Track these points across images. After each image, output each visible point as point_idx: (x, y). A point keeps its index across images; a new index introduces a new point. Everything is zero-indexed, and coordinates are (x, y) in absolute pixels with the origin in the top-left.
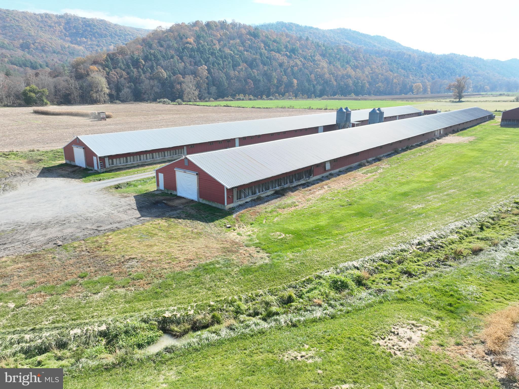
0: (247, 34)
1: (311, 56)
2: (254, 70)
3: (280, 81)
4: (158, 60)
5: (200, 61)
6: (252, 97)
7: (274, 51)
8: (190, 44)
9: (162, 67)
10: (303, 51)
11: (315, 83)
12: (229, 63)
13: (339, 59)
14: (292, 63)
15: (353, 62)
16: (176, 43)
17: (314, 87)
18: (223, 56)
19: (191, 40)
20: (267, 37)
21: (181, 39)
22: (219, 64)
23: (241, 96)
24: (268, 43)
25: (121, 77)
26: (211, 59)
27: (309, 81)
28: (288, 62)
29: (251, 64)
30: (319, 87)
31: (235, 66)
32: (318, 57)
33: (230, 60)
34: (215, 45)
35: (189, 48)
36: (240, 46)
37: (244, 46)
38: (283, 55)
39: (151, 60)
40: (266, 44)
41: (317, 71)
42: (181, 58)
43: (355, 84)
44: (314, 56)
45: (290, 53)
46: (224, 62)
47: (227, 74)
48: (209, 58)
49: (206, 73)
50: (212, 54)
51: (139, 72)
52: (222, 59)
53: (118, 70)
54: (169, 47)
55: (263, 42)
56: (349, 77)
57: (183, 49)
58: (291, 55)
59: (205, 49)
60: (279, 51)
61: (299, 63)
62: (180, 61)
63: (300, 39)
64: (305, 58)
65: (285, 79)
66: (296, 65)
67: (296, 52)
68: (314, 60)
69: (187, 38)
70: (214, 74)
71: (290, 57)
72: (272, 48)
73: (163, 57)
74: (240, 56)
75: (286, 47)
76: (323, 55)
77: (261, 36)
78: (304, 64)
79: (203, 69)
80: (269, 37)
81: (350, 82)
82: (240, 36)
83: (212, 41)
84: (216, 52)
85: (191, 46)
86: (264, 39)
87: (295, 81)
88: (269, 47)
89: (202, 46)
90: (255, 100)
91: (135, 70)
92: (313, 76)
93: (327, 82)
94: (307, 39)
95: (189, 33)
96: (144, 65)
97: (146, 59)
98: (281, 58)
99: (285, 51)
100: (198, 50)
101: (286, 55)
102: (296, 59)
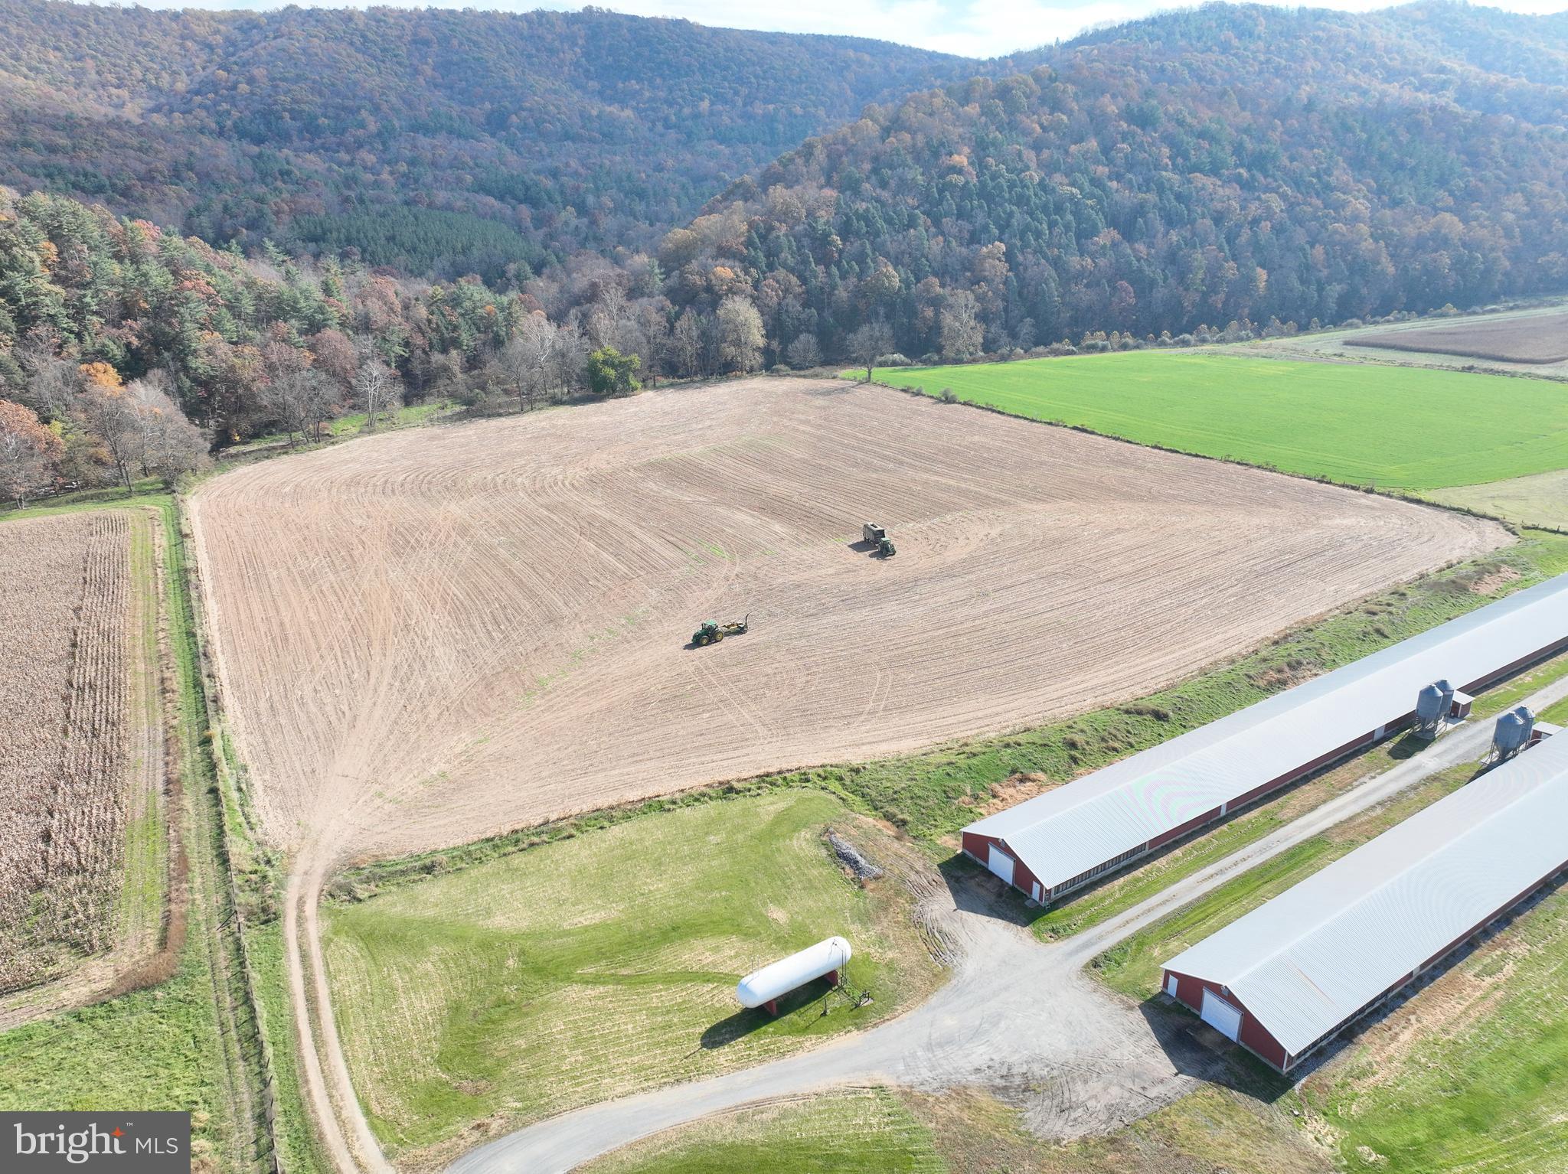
0: (1120, 117)
1: (1317, 176)
2: (1136, 246)
3: (1214, 273)
4: (877, 234)
5: (985, 228)
6: (1130, 341)
7: (1201, 171)
8: (960, 171)
9: (887, 255)
10: (1292, 159)
11: (1325, 272)
12: (1067, 227)
13: (1413, 171)
14: (1254, 208)
16: (923, 174)
17: (1320, 289)
18: (1052, 206)
19: (961, 159)
20: (1181, 123)
21: (936, 154)
22: (1038, 235)
23: (1099, 337)
24: (1182, 141)
25: (786, 291)
26: (1019, 218)
27: (1306, 271)
28: (1243, 208)
29: (1128, 225)
30: (1335, 290)
31: (1084, 233)
32: (1341, 174)
33: (1069, 217)
34: (1028, 168)
35: (956, 186)
36: (1097, 162)
37: (1110, 162)
38: (1227, 182)
39: (857, 234)
40: (1178, 151)
41: (1336, 232)
42: (937, 223)
43: (1460, 266)
44: (1328, 172)
45: (1249, 170)
46: (1052, 225)
47: (1056, 263)
48: (1011, 215)
49: (1002, 267)
50: (1021, 201)
51: (829, 274)
52: (1048, 216)
53: (781, 273)
54: (904, 186)
55: (1169, 140)
56: (1444, 242)
57: (941, 191)
58: (1253, 176)
59: (999, 187)
60: (1214, 169)
61: (1277, 204)
62: (933, 230)
63: (1281, 113)
64: (1297, 183)
65: (1230, 269)
66: (1269, 214)
67: (1270, 166)
68: (1328, 187)
69: (951, 154)
70: (1026, 269)
71: (1246, 185)
72: (1194, 160)
73: (889, 221)
74: (1100, 201)
75: (1238, 150)
76: (1358, 164)
77: (1163, 119)
78: (1291, 206)
79: (993, 253)
80: (1189, 120)
81: (1445, 259)
82: (1098, 122)
83: (1019, 154)
84: (1032, 193)
85: (960, 180)
86: (1171, 127)
87: (1262, 274)
88: (1186, 158)
89: (994, 177)
90: (1137, 347)
92: (1319, 251)
93: (1360, 268)
94: (1309, 107)
95: (955, 132)
96: (841, 252)
97: (845, 232)
98: (1225, 195)
99: (1236, 166)
100: (983, 193)
101: (1238, 179)
102: (1267, 189)
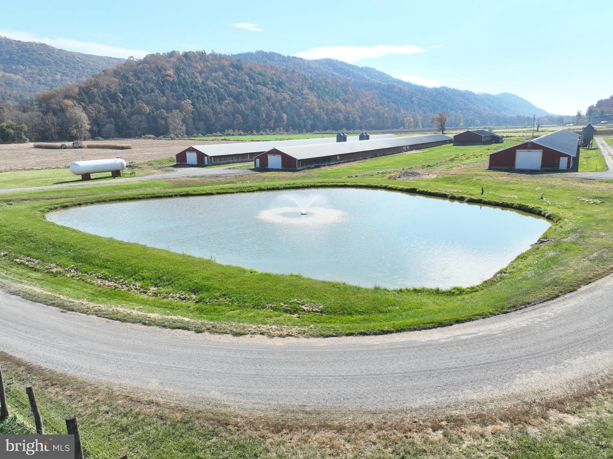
0: (230, 66)
1: (299, 90)
2: (241, 105)
3: (268, 116)
4: (138, 94)
5: (183, 95)
6: (242, 133)
7: (261, 85)
8: (170, 76)
9: (143, 101)
10: (290, 85)
11: (305, 117)
12: (214, 97)
13: (328, 93)
14: (280, 97)
15: (342, 96)
16: (155, 76)
17: (304, 121)
18: (207, 89)
19: (171, 72)
20: (251, 70)
21: (160, 71)
22: (203, 98)
23: (231, 131)
24: (252, 75)
25: (99, 112)
26: (195, 92)
27: (299, 115)
28: (276, 96)
29: (238, 98)
30: (309, 122)
31: (221, 100)
32: (306, 91)
33: (214, 94)
34: (197, 78)
35: (169, 81)
36: (223, 79)
37: (228, 79)
38: (270, 89)
39: (129, 94)
40: (251, 78)
41: (307, 106)
42: (163, 92)
43: (346, 119)
44: (302, 90)
45: (276, 86)
46: (208, 96)
47: (213, 109)
48: (192, 91)
49: (191, 108)
50: (196, 87)
51: (118, 107)
52: (207, 93)
53: (96, 105)
54: (147, 80)
55: (247, 74)
56: (340, 111)
57: (163, 82)
58: (278, 88)
59: (187, 83)
60: (265, 84)
61: (287, 97)
62: (161, 95)
63: (286, 71)
64: (293, 92)
65: (274, 113)
66: (285, 99)
67: (283, 86)
68: (302, 94)
69: (166, 71)
70: (200, 109)
71: (276, 91)
72: (257, 81)
73: (143, 90)
74: (225, 90)
75: (272, 80)
76: (311, 89)
77: (245, 68)
78: (292, 98)
79: (187, 103)
80: (254, 69)
81: (341, 117)
82: (222, 68)
83: (193, 74)
84: (199, 85)
85: (171, 79)
86: (248, 71)
87: (285, 116)
88: (254, 80)
89: (184, 79)
90: (245, 135)
91: (114, 105)
92: (302, 110)
93: (317, 117)
94: (293, 72)
95: (168, 65)
96: (122, 100)
97: (124, 92)
98: (268, 91)
99: (272, 85)
100: (180, 83)
101: (273, 88)
102: (283, 92)
